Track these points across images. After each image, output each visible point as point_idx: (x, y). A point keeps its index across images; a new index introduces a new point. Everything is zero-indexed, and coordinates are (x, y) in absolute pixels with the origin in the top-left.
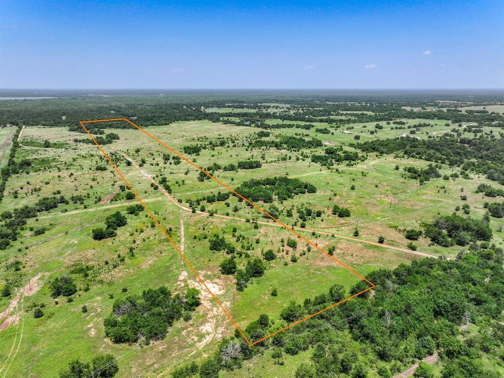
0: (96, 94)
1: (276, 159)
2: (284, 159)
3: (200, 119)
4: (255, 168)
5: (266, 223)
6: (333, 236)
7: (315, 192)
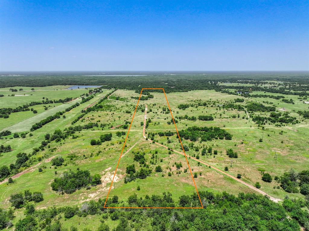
0: (168, 74)
1: (228, 116)
2: (234, 117)
3: (210, 89)
4: (208, 120)
5: (178, 152)
6: (210, 167)
7: (230, 139)
